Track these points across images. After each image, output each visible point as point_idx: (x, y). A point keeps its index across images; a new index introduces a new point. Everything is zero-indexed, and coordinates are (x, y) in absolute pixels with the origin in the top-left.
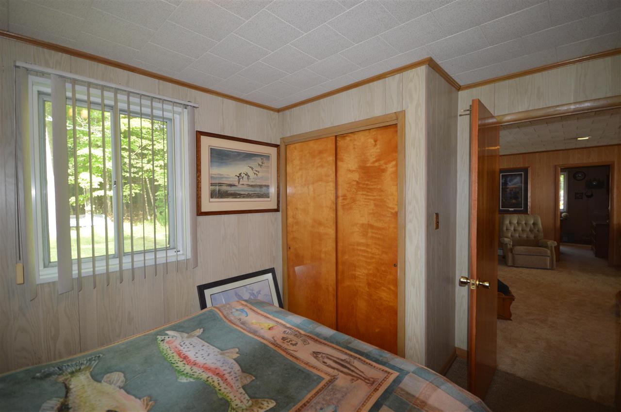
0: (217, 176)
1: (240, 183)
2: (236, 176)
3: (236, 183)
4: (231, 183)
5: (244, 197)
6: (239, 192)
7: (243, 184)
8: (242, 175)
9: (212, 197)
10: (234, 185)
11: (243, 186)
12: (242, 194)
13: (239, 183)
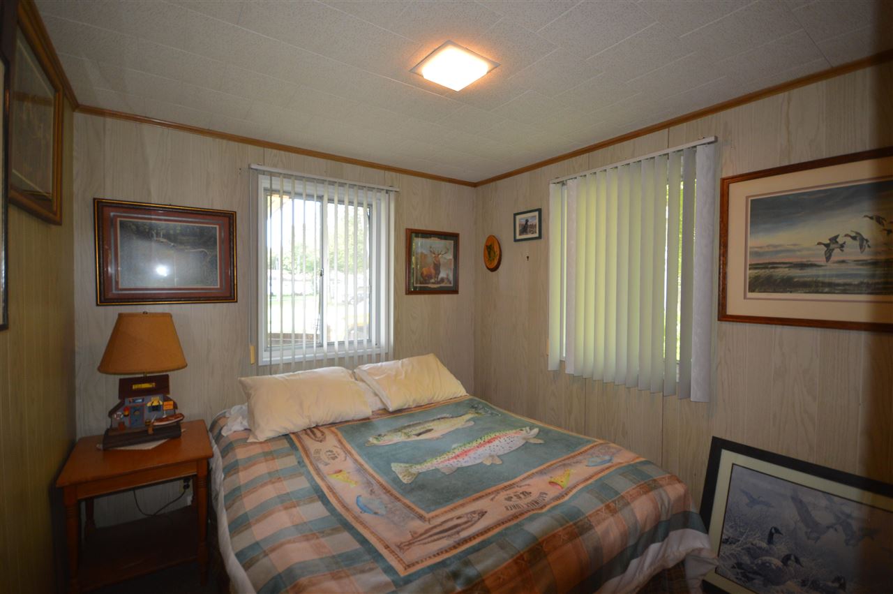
0: (767, 249)
1: (834, 258)
2: (819, 244)
3: (821, 260)
4: (804, 260)
5: (844, 292)
6: (827, 280)
7: (843, 262)
8: (840, 240)
9: (752, 290)
10: (812, 265)
11: (843, 266)
12: (838, 285)
13: (828, 259)
